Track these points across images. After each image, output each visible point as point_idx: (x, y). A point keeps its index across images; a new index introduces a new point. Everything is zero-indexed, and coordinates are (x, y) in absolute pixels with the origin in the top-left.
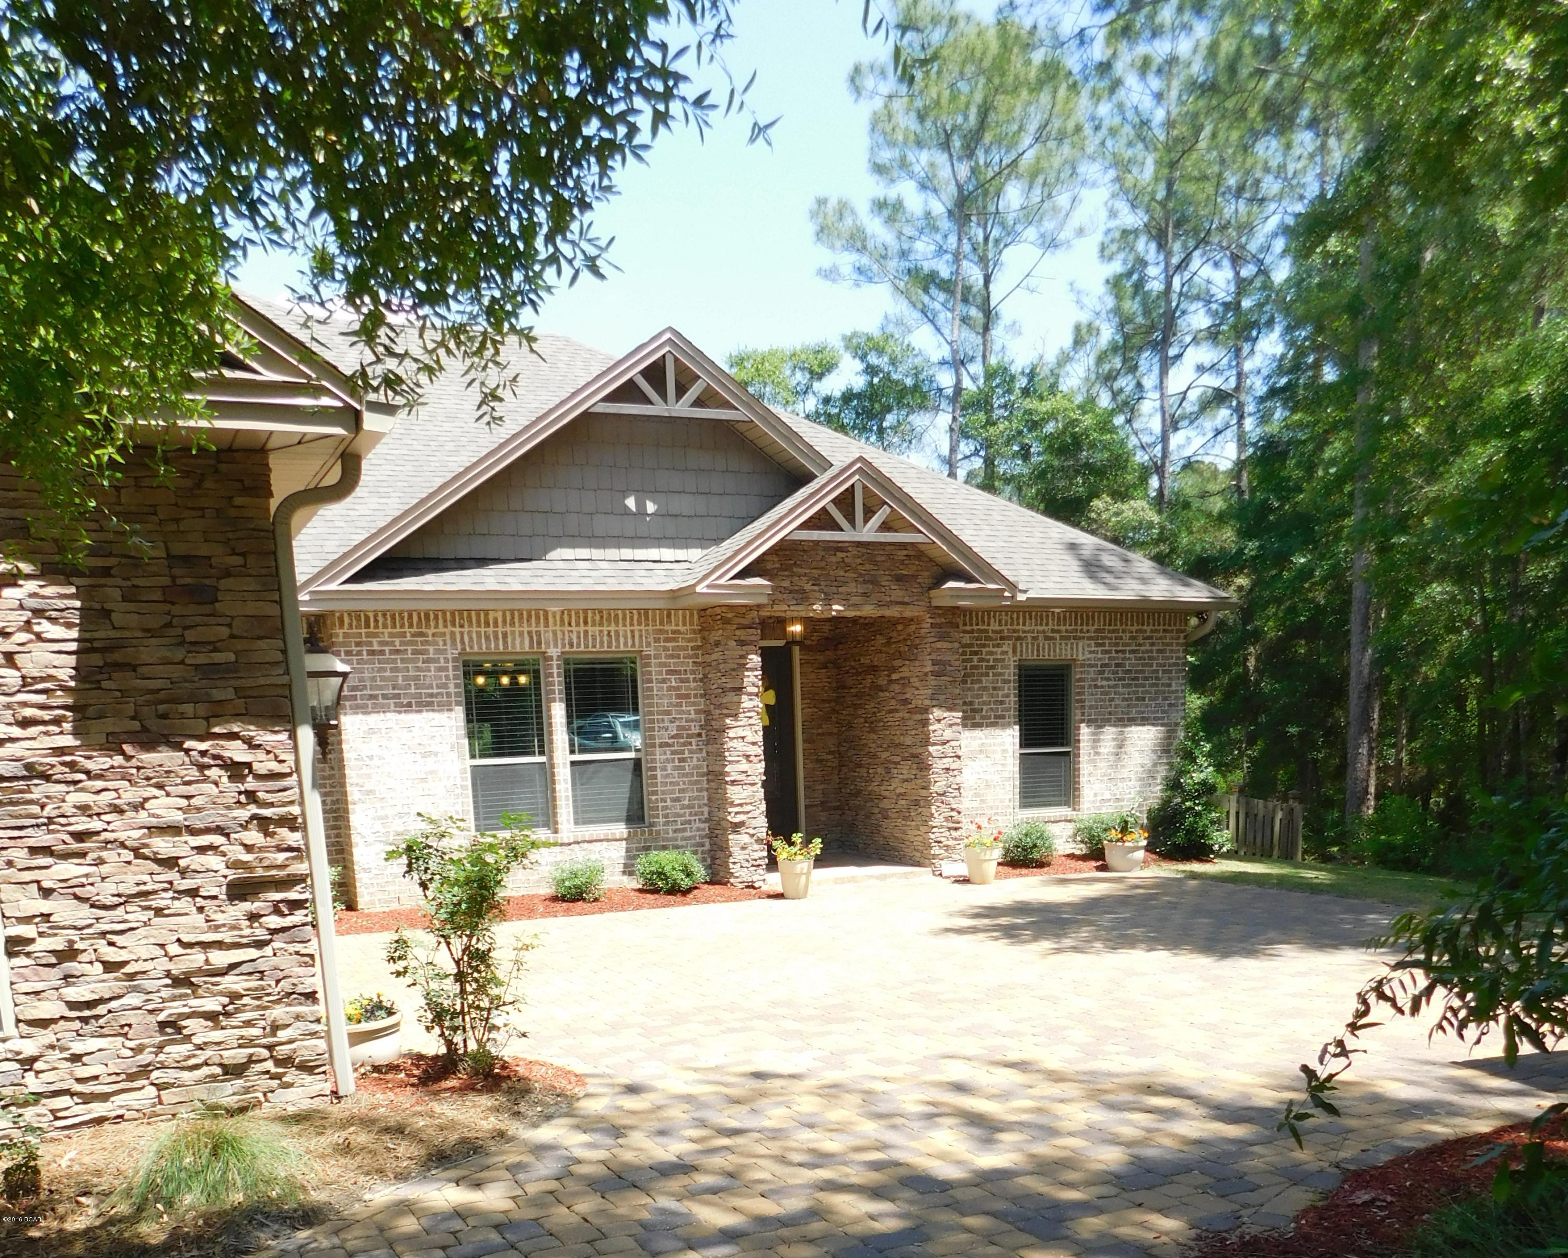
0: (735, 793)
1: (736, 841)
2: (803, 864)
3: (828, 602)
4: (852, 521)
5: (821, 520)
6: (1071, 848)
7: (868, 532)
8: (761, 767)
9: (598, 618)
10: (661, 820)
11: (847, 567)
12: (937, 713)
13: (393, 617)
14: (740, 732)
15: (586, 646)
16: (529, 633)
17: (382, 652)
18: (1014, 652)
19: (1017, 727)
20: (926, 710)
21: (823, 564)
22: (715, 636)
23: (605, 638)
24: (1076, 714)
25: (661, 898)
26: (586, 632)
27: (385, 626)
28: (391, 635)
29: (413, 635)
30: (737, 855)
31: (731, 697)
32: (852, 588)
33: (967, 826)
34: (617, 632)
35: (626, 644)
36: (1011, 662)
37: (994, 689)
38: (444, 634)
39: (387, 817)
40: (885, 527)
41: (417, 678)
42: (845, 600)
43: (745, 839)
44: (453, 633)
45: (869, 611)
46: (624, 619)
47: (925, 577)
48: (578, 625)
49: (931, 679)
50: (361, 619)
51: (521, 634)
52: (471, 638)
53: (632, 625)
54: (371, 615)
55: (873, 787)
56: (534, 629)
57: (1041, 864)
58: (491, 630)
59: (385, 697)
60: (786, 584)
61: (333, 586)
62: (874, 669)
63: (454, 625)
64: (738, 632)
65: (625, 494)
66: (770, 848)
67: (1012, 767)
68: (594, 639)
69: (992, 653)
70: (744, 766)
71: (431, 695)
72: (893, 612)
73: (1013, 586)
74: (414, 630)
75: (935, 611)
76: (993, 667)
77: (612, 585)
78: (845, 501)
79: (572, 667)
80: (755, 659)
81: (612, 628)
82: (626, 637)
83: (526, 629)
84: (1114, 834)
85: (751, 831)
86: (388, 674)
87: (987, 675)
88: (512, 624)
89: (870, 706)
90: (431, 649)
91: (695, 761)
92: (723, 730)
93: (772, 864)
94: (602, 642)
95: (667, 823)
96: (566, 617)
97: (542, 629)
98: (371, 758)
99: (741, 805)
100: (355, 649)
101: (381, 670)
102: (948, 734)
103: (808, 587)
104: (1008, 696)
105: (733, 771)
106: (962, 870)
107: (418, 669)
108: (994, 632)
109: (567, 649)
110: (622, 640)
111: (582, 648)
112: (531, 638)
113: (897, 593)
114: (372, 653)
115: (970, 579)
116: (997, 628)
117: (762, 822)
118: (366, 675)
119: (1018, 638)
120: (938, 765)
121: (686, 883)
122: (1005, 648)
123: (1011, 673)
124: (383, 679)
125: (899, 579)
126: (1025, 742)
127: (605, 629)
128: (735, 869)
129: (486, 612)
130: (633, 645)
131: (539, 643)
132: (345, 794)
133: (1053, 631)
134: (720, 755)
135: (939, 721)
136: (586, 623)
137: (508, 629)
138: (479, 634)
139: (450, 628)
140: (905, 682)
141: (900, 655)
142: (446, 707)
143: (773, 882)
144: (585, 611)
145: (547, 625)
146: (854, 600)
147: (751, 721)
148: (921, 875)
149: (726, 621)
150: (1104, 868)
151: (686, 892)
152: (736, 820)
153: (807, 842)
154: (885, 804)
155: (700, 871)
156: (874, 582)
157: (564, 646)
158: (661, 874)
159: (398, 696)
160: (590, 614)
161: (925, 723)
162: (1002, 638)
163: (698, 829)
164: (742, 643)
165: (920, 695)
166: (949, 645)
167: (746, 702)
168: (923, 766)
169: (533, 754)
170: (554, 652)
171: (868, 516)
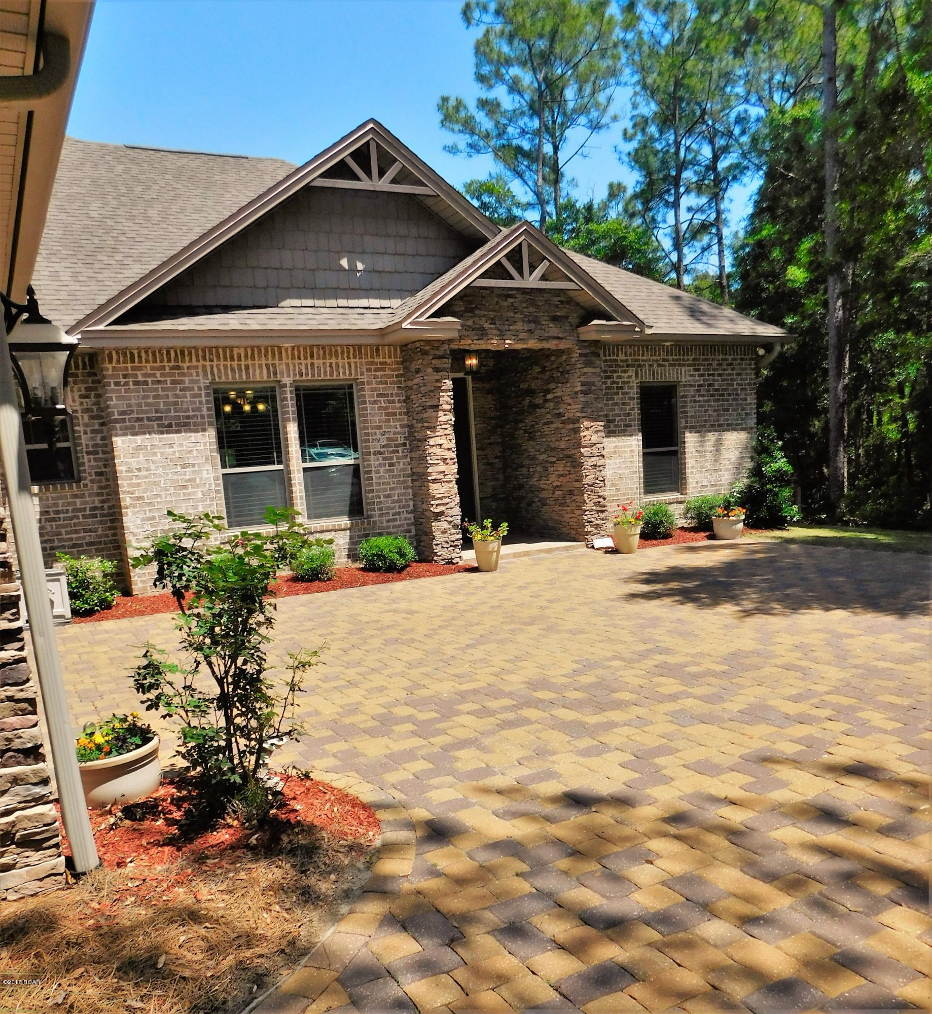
0: (436, 489)
1: (438, 526)
2: (494, 544)
3: (502, 336)
4: (521, 272)
5: (497, 271)
6: (682, 522)
7: (532, 280)
8: (455, 468)
9: (321, 352)
10: (377, 513)
11: (515, 309)
12: (587, 424)
13: (154, 354)
14: (438, 441)
15: (313, 375)
16: (266, 365)
17: (146, 383)
18: (637, 376)
19: (640, 434)
20: (577, 421)
21: (498, 307)
22: (414, 366)
23: (328, 369)
24: (682, 423)
25: (383, 576)
26: (312, 364)
27: (147, 361)
28: (152, 368)
29: (172, 368)
30: (439, 538)
31: (430, 413)
32: (519, 326)
33: (612, 508)
34: (337, 365)
35: (344, 373)
36: (635, 383)
37: (623, 404)
38: (196, 367)
39: (154, 518)
40: (544, 278)
41: (176, 403)
42: (515, 335)
43: (444, 525)
44: (204, 367)
45: (533, 344)
46: (343, 353)
47: (574, 319)
48: (306, 358)
49: (581, 398)
50: (127, 355)
51: (260, 366)
52: (219, 370)
53: (348, 358)
54: (136, 352)
55: (533, 481)
56: (270, 362)
57: (667, 536)
58: (235, 363)
59: (149, 419)
60: (470, 323)
61: (101, 327)
62: (531, 392)
63: (205, 359)
64: (434, 362)
65: (340, 254)
66: (465, 531)
67: (637, 462)
68: (319, 370)
69: (620, 377)
70: (442, 467)
71: (188, 417)
72: (551, 345)
73: (641, 323)
74: (172, 364)
75: (582, 343)
76: (621, 388)
77: (332, 325)
78: (515, 256)
79: (302, 392)
80: (448, 384)
81: (333, 361)
82: (344, 368)
83: (264, 362)
84: (720, 511)
85: (449, 519)
86: (151, 400)
87: (618, 394)
88: (253, 358)
89: (529, 420)
90: (186, 379)
91: (402, 465)
92: (425, 439)
93: (467, 543)
94: (325, 372)
95: (381, 515)
96: (297, 352)
97: (277, 362)
98: (139, 470)
99: (440, 498)
100: (123, 380)
101: (145, 397)
102: (594, 439)
103: (487, 326)
104: (633, 409)
105: (433, 472)
106: (608, 542)
107: (176, 396)
108: (622, 361)
109: (298, 378)
110: (341, 370)
111: (310, 377)
112: (268, 369)
113: (554, 330)
114: (136, 383)
115: (609, 318)
116: (624, 358)
117: (457, 511)
118: (133, 401)
119: (640, 366)
120: (588, 463)
121: (401, 562)
122: (630, 373)
123: (634, 392)
124: (147, 404)
125: (555, 319)
126: (646, 444)
127: (328, 361)
128: (437, 549)
129: (231, 348)
130: (350, 374)
131: (275, 374)
132: (119, 500)
133: (664, 360)
134: (423, 459)
135: (587, 429)
136: (312, 356)
137: (250, 362)
138: (225, 367)
139: (202, 362)
140: (558, 401)
141: (552, 379)
142: (199, 428)
143: (469, 557)
144: (312, 347)
145: (281, 359)
146: (522, 336)
147: (447, 432)
148: (578, 548)
149: (425, 353)
150: (713, 537)
151: (401, 570)
152: (437, 510)
153: (495, 527)
154: (544, 495)
155: (410, 552)
156: (536, 321)
157: (295, 375)
158: (380, 556)
159: (160, 418)
160: (315, 350)
161: (577, 431)
162: (628, 366)
163: (406, 519)
164: (437, 370)
165: (573, 410)
166: (593, 370)
167: (443, 418)
168: (576, 464)
169: (273, 463)
170: (287, 380)
171: (532, 268)
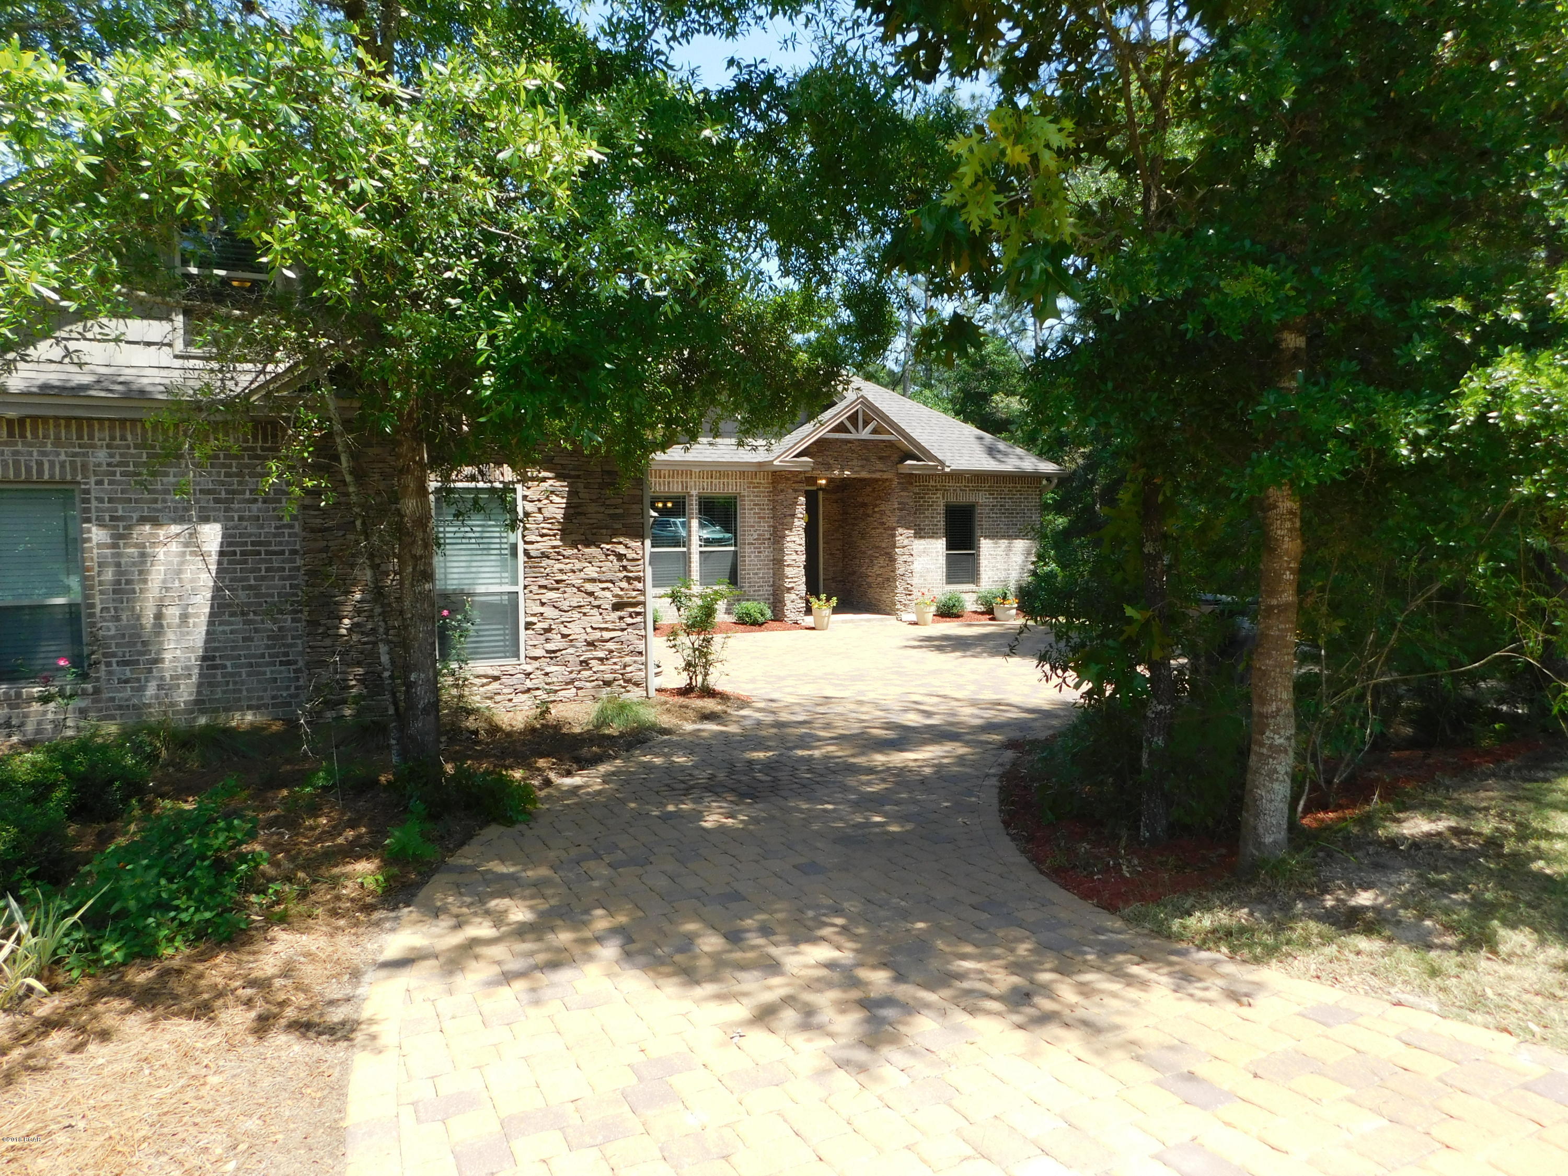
0: (789, 571)
1: (789, 597)
2: (827, 611)
3: (842, 470)
4: (857, 428)
5: (841, 428)
6: (975, 607)
7: (865, 434)
8: (803, 557)
9: (719, 475)
11: (853, 451)
12: (900, 530)
15: (711, 490)
16: (682, 482)
18: (943, 498)
19: (945, 539)
20: (894, 529)
21: (840, 450)
22: (780, 487)
23: (722, 486)
24: (978, 532)
25: (749, 628)
26: (711, 482)
30: (789, 605)
31: (789, 519)
32: (855, 462)
33: (916, 593)
34: (728, 484)
35: (732, 489)
36: (942, 503)
37: (932, 517)
40: (875, 431)
42: (850, 469)
43: (793, 596)
45: (864, 474)
46: (732, 476)
47: (895, 458)
48: (707, 479)
49: (898, 513)
51: (678, 482)
53: (736, 480)
55: (863, 570)
56: (684, 481)
57: (957, 616)
58: (662, 480)
60: (821, 461)
62: (864, 505)
64: (793, 485)
66: (808, 602)
67: (942, 561)
68: (715, 486)
69: (931, 498)
70: (794, 557)
72: (877, 475)
73: (942, 463)
75: (900, 475)
76: (932, 506)
77: (727, 458)
78: (853, 418)
79: (703, 500)
80: (802, 499)
81: (726, 481)
82: (732, 486)
83: (680, 480)
84: (999, 600)
85: (797, 593)
87: (929, 510)
88: (673, 477)
89: (862, 525)
91: (767, 553)
92: (784, 537)
93: (809, 611)
94: (719, 488)
95: (750, 587)
96: (701, 475)
97: (689, 481)
99: (792, 578)
102: (906, 542)
103: (832, 462)
104: (940, 522)
105: (788, 559)
106: (912, 617)
108: (931, 488)
109: (701, 491)
110: (730, 487)
111: (709, 491)
112: (683, 484)
113: (880, 465)
115: (919, 460)
116: (934, 484)
117: (803, 588)
119: (945, 491)
120: (900, 559)
121: (761, 619)
122: (939, 495)
123: (941, 509)
125: (880, 458)
126: (949, 548)
127: (722, 481)
128: (787, 613)
130: (736, 490)
131: (687, 487)
133: (966, 487)
134: (781, 550)
135: (901, 535)
136: (712, 477)
137: (671, 480)
140: (882, 513)
141: (880, 498)
143: (809, 620)
144: (711, 472)
145: (691, 479)
147: (799, 533)
148: (890, 619)
149: (788, 479)
150: (993, 619)
151: (761, 625)
152: (789, 586)
153: (828, 600)
154: (869, 580)
155: (769, 614)
156: (867, 460)
157: (699, 489)
158: (748, 615)
160: (714, 474)
161: (894, 536)
162: (937, 490)
163: (766, 590)
164: (795, 491)
165: (892, 521)
166: (907, 494)
167: (797, 523)
168: (892, 559)
169: (681, 546)
170: (694, 492)
171: (865, 426)
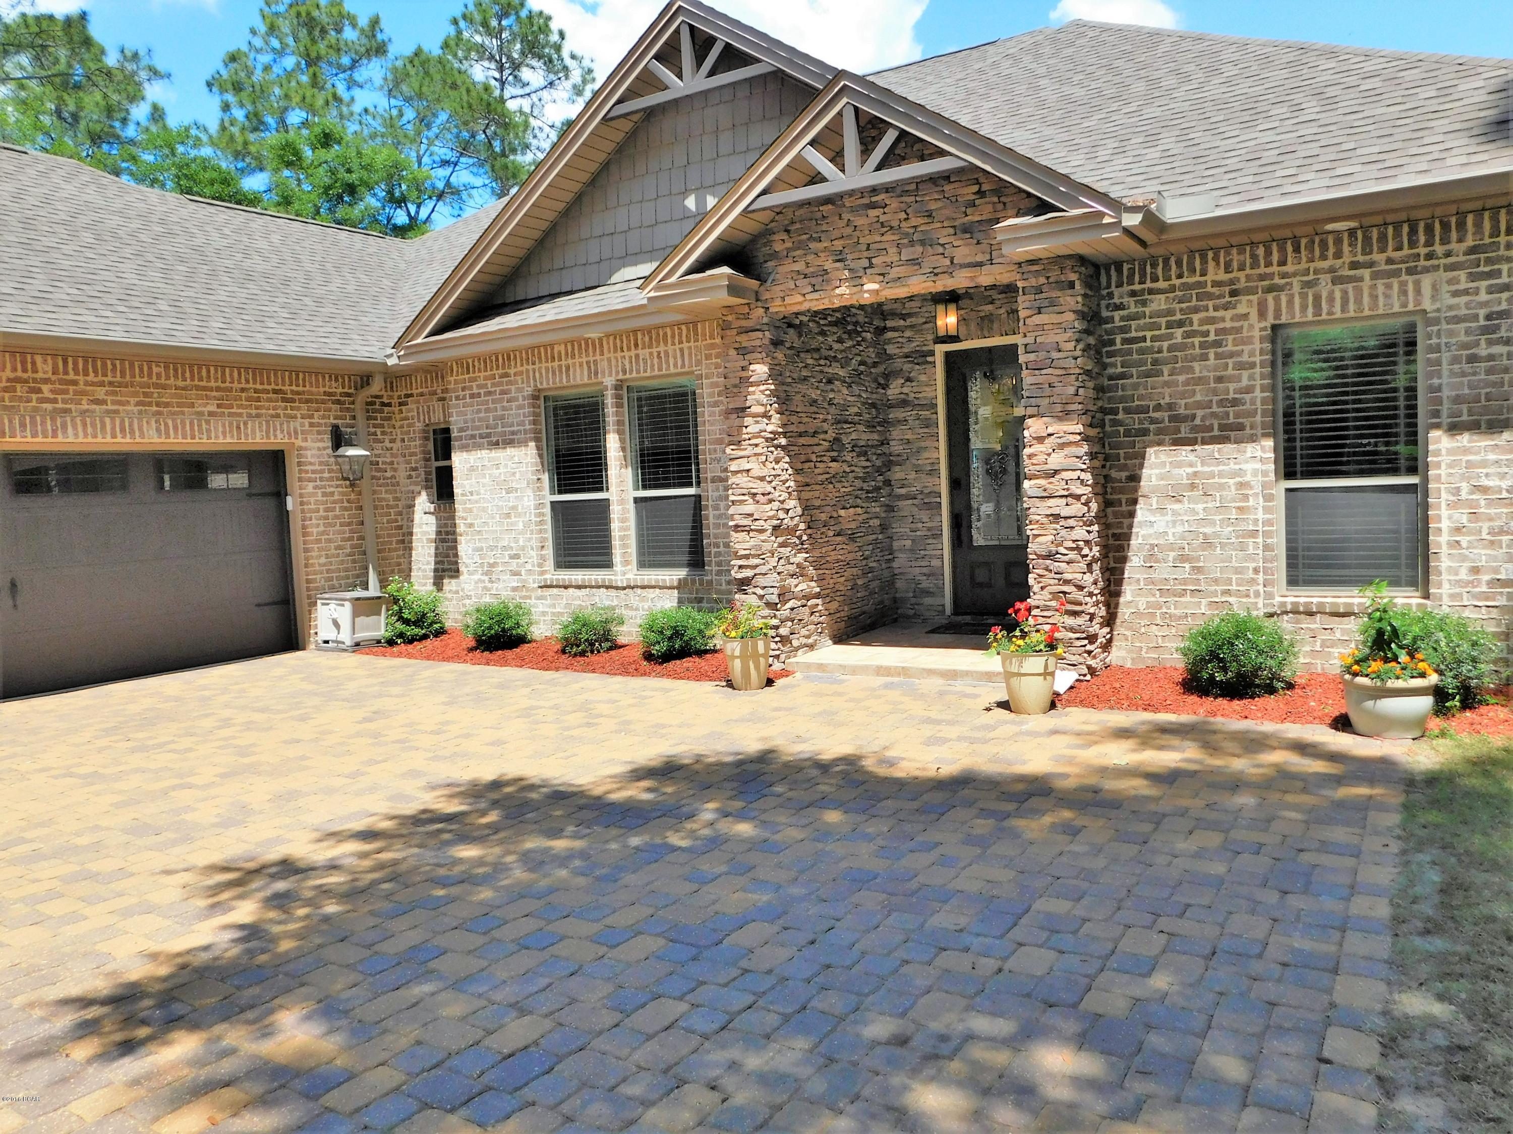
3: (856, 279)
7: (862, 174)
9: (647, 339)
13: (487, 360)
14: (744, 465)
16: (588, 363)
17: (479, 395)
18: (1262, 314)
19: (1269, 443)
21: (849, 230)
23: (656, 361)
26: (637, 356)
27: (480, 371)
28: (486, 378)
29: (501, 377)
32: (891, 256)
34: (667, 353)
35: (675, 365)
36: (1256, 329)
37: (1219, 380)
38: (521, 373)
39: (481, 549)
41: (502, 418)
42: (883, 273)
44: (527, 371)
45: (921, 284)
46: (673, 337)
48: (629, 349)
49: (1028, 377)
50: (464, 365)
51: (581, 365)
52: (541, 374)
53: (681, 342)
54: (470, 361)
56: (591, 359)
58: (556, 363)
59: (481, 437)
60: (800, 266)
61: (419, 340)
63: (528, 364)
65: (685, 195)
67: (1260, 512)
68: (645, 363)
69: (1212, 321)
70: (750, 507)
71: (513, 433)
72: (961, 280)
73: (1118, 205)
74: (501, 371)
76: (1217, 344)
81: (662, 348)
82: (675, 358)
83: (584, 360)
86: (482, 415)
87: (1204, 357)
88: (573, 356)
90: (513, 388)
94: (652, 366)
95: (719, 573)
96: (618, 343)
97: (598, 357)
98: (471, 493)
100: (461, 393)
101: (479, 411)
103: (829, 265)
104: (1249, 390)
107: (504, 409)
108: (1216, 284)
109: (621, 377)
110: (671, 361)
111: (634, 375)
112: (589, 367)
114: (472, 396)
116: (1222, 276)
118: (469, 417)
119: (1270, 290)
122: (1242, 309)
123: (1254, 351)
124: (480, 420)
127: (655, 350)
129: (552, 346)
130: (683, 366)
131: (596, 373)
132: (455, 525)
133: (1354, 265)
135: (1040, 439)
136: (636, 345)
137: (570, 361)
138: (547, 369)
139: (525, 366)
142: (523, 443)
144: (635, 331)
145: (602, 354)
146: (894, 272)
147: (758, 450)
157: (617, 373)
159: (488, 435)
160: (640, 336)
162: (1233, 293)
164: (743, 351)
166: (1056, 318)
